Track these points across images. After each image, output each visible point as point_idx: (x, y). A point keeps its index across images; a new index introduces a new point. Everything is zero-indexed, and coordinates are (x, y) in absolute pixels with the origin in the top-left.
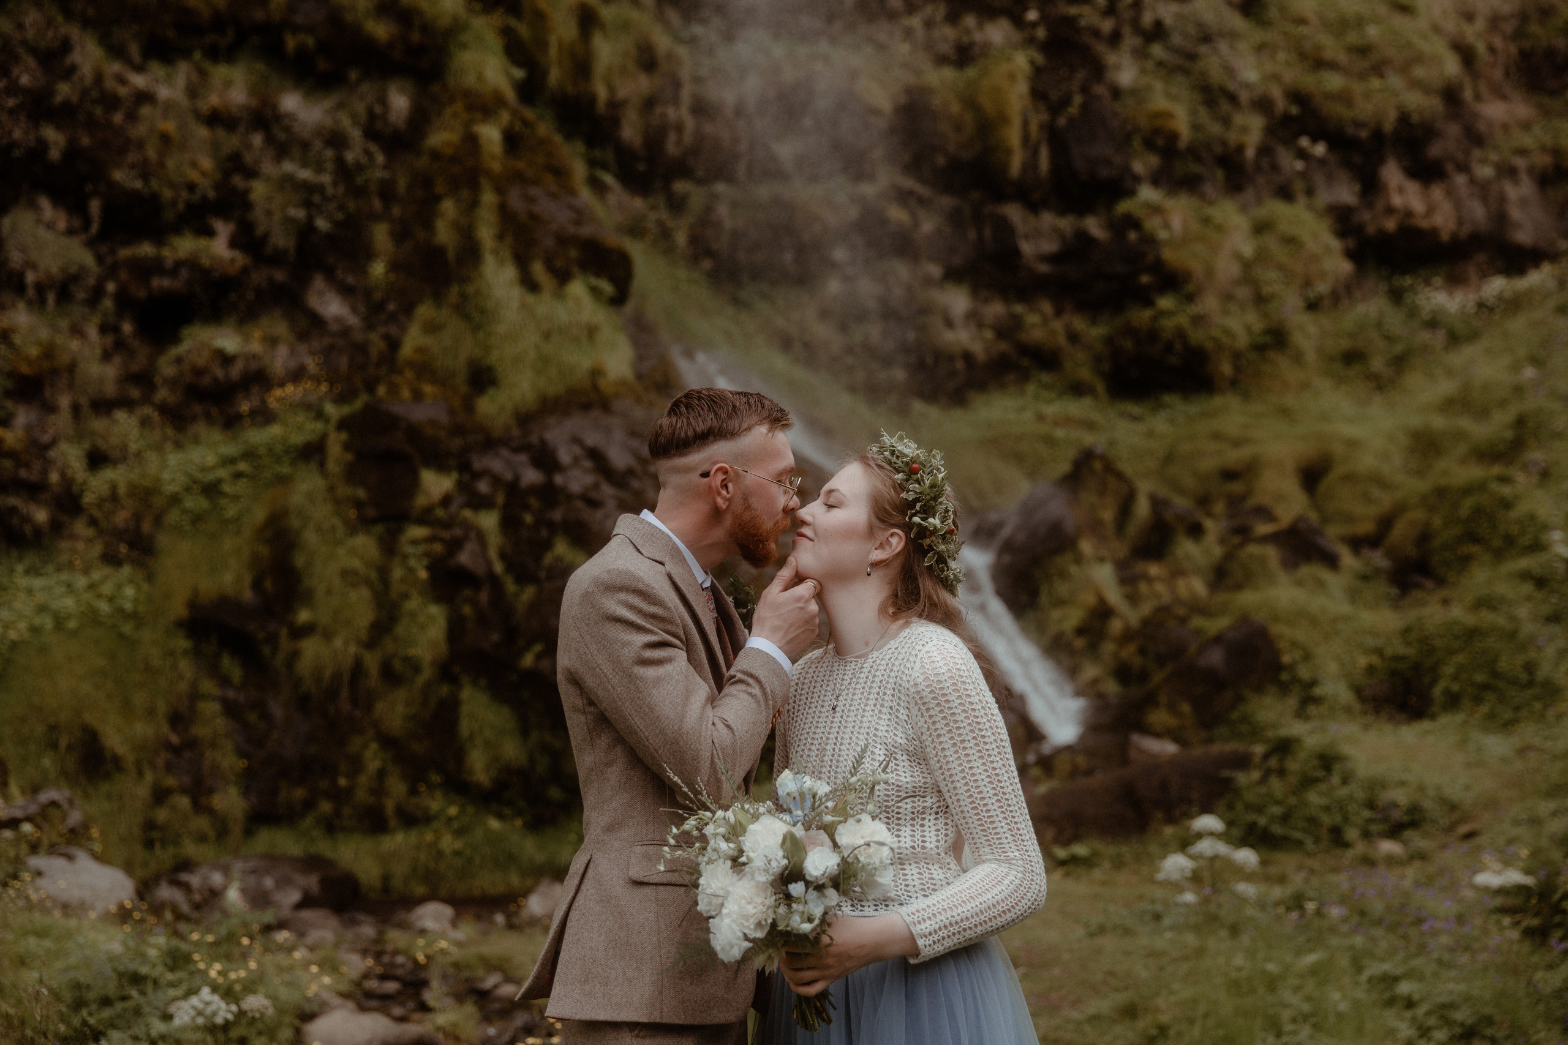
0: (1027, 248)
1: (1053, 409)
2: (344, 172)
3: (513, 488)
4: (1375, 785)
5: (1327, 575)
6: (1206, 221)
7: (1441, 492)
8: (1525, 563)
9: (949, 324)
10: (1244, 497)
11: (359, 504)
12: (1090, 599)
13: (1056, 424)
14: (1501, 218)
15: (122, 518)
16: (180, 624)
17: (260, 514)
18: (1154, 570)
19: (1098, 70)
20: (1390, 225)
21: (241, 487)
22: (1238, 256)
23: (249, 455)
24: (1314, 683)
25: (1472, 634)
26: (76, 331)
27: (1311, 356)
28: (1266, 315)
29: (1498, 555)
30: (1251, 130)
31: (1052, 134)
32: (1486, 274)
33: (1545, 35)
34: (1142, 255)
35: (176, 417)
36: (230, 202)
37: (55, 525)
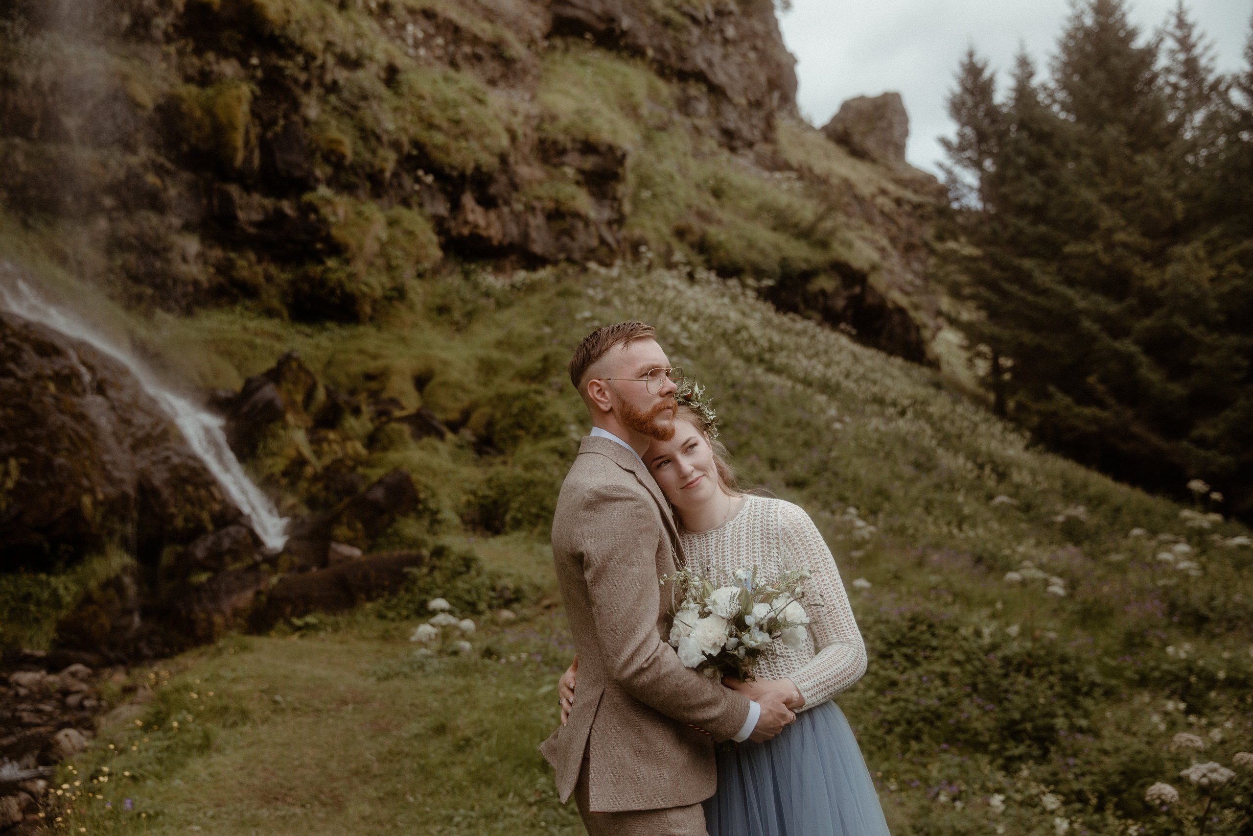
0: (241, 215)
1: (253, 324)
4: (496, 576)
5: (438, 444)
6: (360, 214)
7: (500, 397)
8: (553, 442)
9: (185, 260)
10: (378, 392)
12: (292, 453)
13: (256, 334)
14: (526, 236)
18: (332, 435)
19: (296, 105)
20: (466, 231)
22: (378, 239)
24: (437, 512)
25: (529, 484)
27: (419, 307)
28: (393, 278)
29: (536, 437)
30: (388, 161)
31: (263, 142)
32: (514, 269)
33: (552, 131)
34: (318, 230)
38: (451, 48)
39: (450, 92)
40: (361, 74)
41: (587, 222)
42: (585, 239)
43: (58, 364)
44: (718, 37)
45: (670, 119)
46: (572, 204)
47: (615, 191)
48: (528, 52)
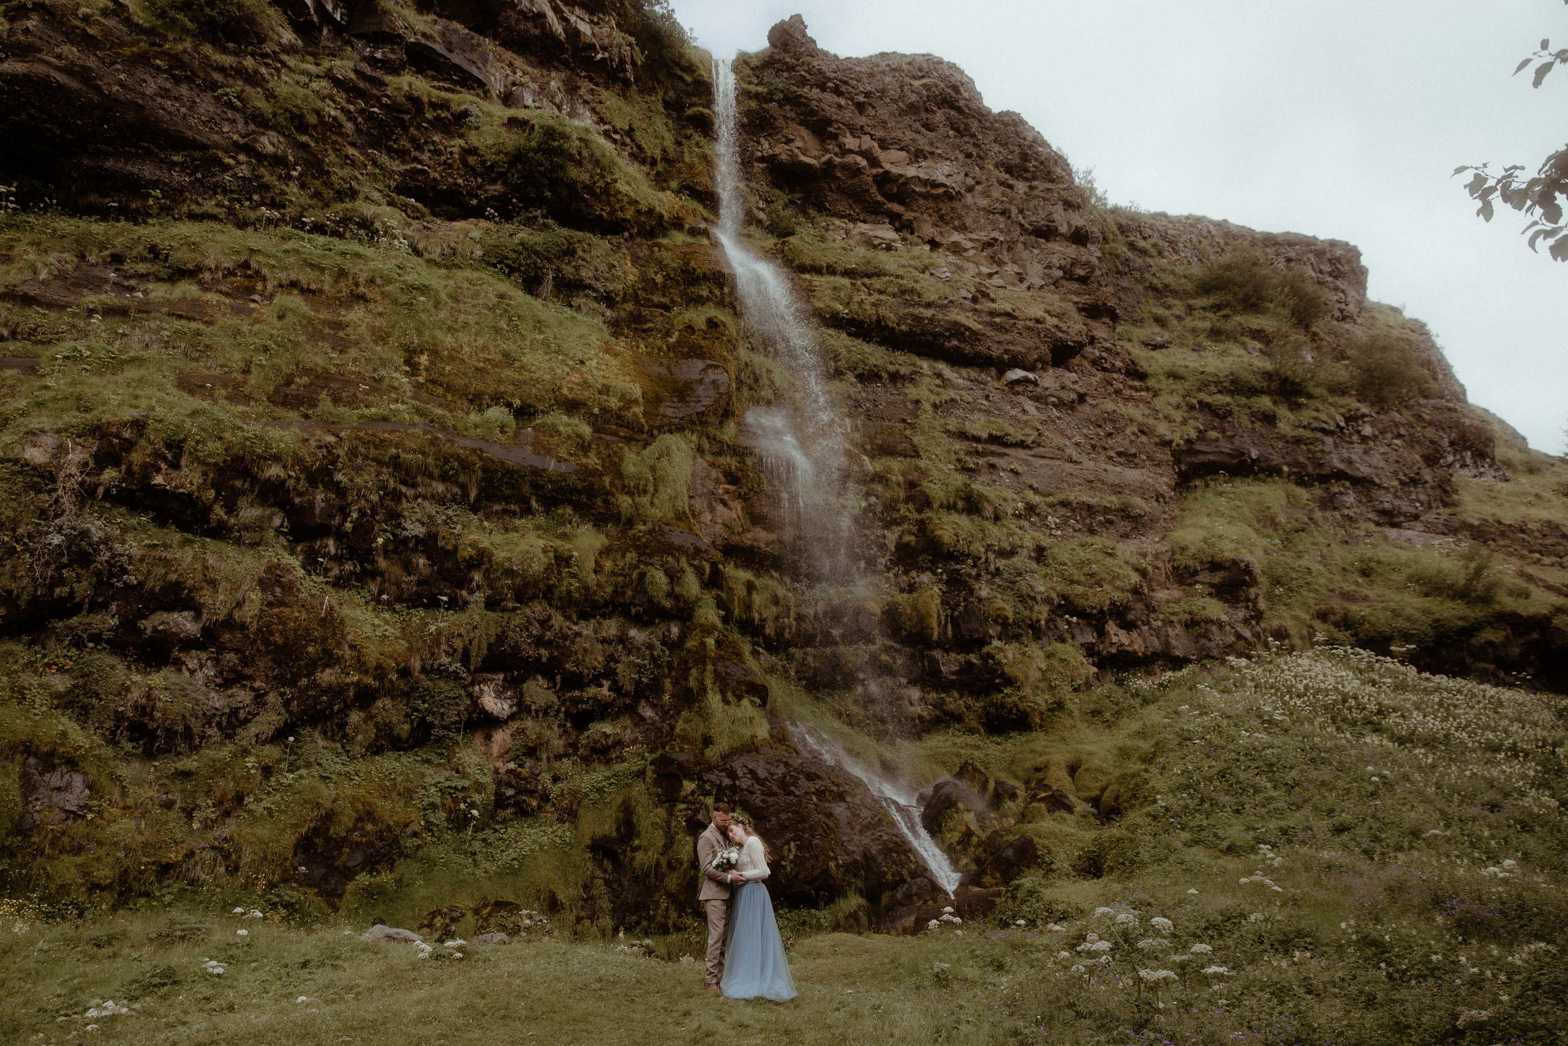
0: (944, 669)
1: (959, 741)
2: (654, 659)
3: (719, 787)
4: (1055, 903)
5: (1066, 815)
6: (1024, 654)
7: (1125, 777)
8: (1149, 809)
9: (912, 704)
10: (1043, 779)
11: (659, 795)
12: (964, 828)
13: (961, 747)
14: (1167, 644)
15: (565, 803)
16: (588, 847)
17: (620, 800)
18: (994, 815)
19: (971, 591)
20: (1114, 650)
21: (612, 789)
22: (1040, 669)
23: (615, 775)
24: (1052, 863)
25: (1121, 840)
26: (550, 728)
27: (1076, 713)
28: (1053, 695)
29: (1141, 805)
30: (1042, 612)
31: (951, 619)
32: (1164, 670)
33: (1183, 560)
34: (996, 670)
35: (587, 761)
36: (609, 673)
37: (540, 807)
38: (1088, 521)
39: (1082, 554)
40: (1015, 559)
41: (1221, 625)
42: (1218, 638)
43: (819, 784)
44: (1355, 438)
45: (1310, 519)
46: (1203, 613)
47: (1247, 595)
48: (1155, 504)
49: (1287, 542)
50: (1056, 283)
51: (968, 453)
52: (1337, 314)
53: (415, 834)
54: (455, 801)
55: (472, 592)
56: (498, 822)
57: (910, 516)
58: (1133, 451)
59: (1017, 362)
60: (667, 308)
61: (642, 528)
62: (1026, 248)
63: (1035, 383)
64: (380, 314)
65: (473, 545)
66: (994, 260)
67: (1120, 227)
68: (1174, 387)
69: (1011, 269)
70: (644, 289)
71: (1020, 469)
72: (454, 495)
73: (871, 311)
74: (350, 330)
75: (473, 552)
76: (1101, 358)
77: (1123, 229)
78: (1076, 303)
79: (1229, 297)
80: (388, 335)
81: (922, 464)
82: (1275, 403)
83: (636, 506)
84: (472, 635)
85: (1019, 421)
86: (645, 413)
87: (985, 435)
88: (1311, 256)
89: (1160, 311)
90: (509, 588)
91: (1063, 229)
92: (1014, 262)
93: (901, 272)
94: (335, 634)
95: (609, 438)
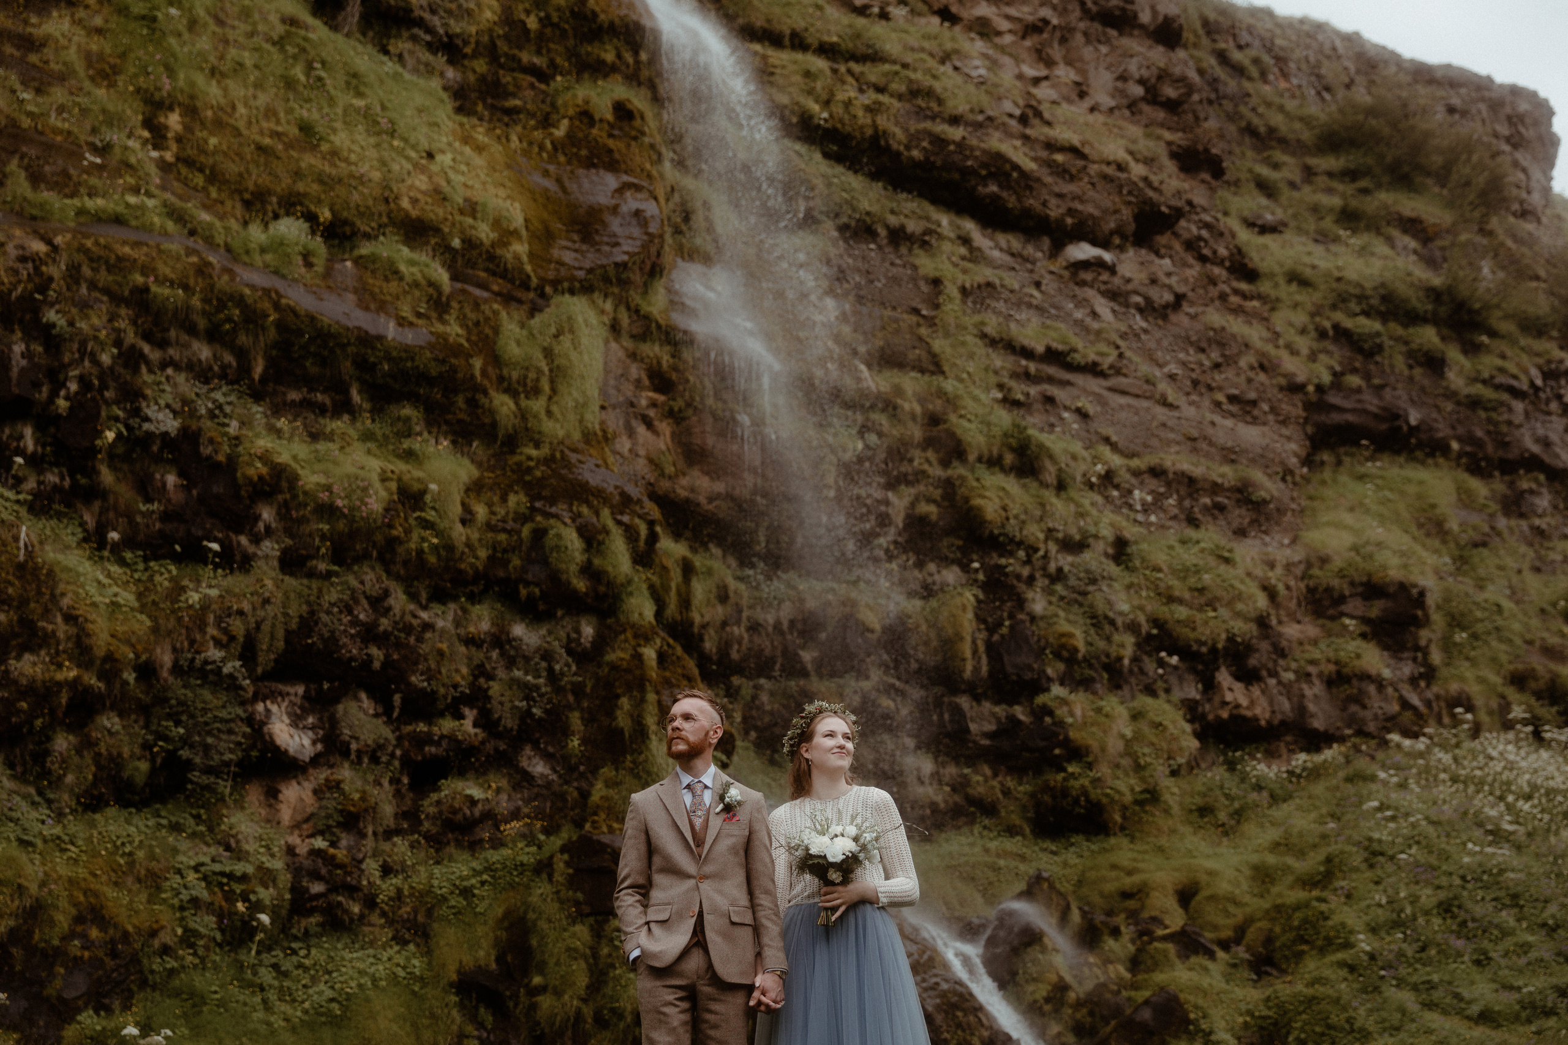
0: (973, 727)
1: (993, 845)
2: (552, 677)
5: (1209, 964)
6: (1099, 710)
7: (1278, 908)
8: (1340, 956)
10: (1140, 911)
11: (577, 903)
12: (1054, 978)
13: (998, 856)
14: (1301, 710)
15: (405, 910)
16: (451, 985)
17: (500, 911)
18: (1093, 958)
19: (1021, 602)
20: (1225, 715)
21: (486, 891)
22: (1123, 736)
23: (489, 869)
24: (1211, 1033)
25: (1311, 1000)
26: (378, 783)
27: (1176, 809)
28: (1143, 779)
29: (1322, 951)
30: (1126, 646)
31: (990, 646)
32: (1292, 751)
33: (1324, 577)
34: (1056, 734)
35: (436, 842)
36: (477, 697)
37: (362, 916)
38: (1187, 503)
39: (1189, 557)
40: (1087, 555)
41: (1380, 684)
42: (1380, 705)
44: (1554, 406)
45: (1493, 528)
46: (1356, 663)
47: (1416, 638)
48: (1282, 485)
49: (1462, 562)
50: (1132, 106)
51: (1014, 375)
52: (1516, 207)
53: (166, 950)
54: (230, 897)
55: (256, 540)
56: (296, 938)
57: (930, 471)
58: (1252, 395)
59: (1084, 232)
60: (543, 76)
61: (534, 453)
62: (1088, 41)
63: (1112, 269)
64: (99, 31)
65: (265, 458)
66: (1042, 57)
67: (1206, 23)
68: (1298, 298)
69: (1065, 73)
70: (506, 37)
71: (1091, 409)
72: (224, 367)
73: (863, 119)
74: (48, 52)
75: (264, 470)
76: (1200, 238)
77: (1210, 28)
78: (1169, 144)
79: (1370, 161)
80: (116, 70)
81: (950, 385)
82: (1443, 339)
83: (523, 414)
84: (261, 613)
85: (1087, 330)
86: (531, 255)
87: (1040, 349)
88: (1483, 107)
89: (1264, 171)
90: (323, 537)
91: (1145, 17)
92: (1069, 63)
93: (909, 58)
94: (39, 593)
95: (477, 292)
